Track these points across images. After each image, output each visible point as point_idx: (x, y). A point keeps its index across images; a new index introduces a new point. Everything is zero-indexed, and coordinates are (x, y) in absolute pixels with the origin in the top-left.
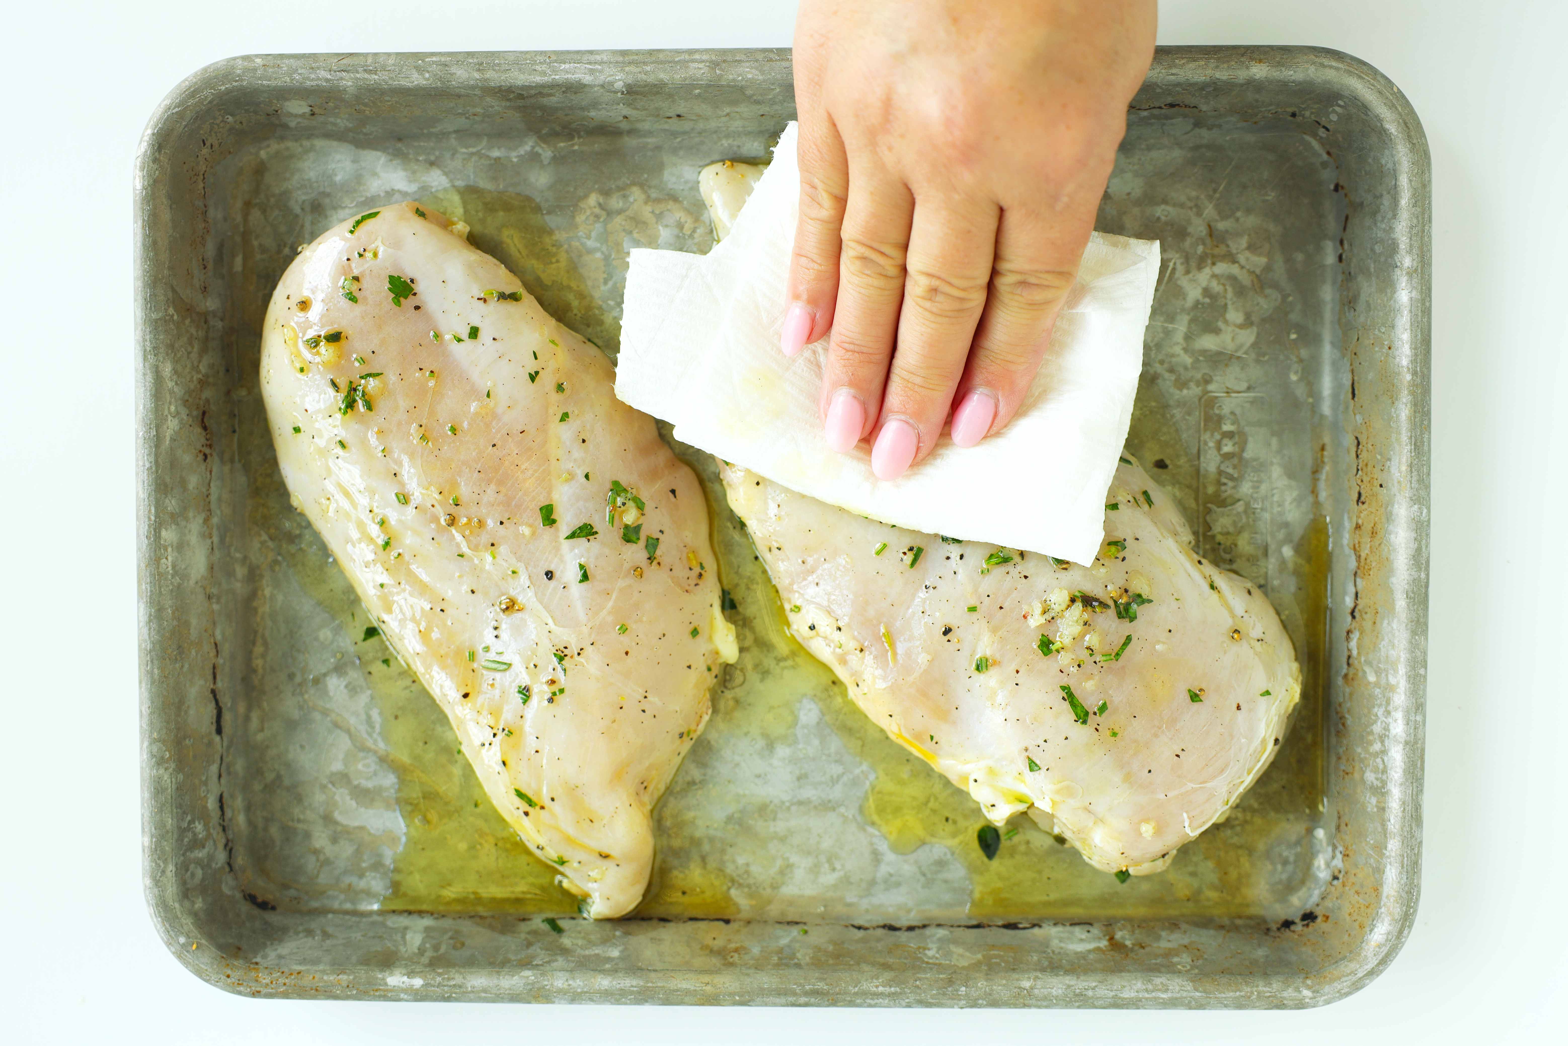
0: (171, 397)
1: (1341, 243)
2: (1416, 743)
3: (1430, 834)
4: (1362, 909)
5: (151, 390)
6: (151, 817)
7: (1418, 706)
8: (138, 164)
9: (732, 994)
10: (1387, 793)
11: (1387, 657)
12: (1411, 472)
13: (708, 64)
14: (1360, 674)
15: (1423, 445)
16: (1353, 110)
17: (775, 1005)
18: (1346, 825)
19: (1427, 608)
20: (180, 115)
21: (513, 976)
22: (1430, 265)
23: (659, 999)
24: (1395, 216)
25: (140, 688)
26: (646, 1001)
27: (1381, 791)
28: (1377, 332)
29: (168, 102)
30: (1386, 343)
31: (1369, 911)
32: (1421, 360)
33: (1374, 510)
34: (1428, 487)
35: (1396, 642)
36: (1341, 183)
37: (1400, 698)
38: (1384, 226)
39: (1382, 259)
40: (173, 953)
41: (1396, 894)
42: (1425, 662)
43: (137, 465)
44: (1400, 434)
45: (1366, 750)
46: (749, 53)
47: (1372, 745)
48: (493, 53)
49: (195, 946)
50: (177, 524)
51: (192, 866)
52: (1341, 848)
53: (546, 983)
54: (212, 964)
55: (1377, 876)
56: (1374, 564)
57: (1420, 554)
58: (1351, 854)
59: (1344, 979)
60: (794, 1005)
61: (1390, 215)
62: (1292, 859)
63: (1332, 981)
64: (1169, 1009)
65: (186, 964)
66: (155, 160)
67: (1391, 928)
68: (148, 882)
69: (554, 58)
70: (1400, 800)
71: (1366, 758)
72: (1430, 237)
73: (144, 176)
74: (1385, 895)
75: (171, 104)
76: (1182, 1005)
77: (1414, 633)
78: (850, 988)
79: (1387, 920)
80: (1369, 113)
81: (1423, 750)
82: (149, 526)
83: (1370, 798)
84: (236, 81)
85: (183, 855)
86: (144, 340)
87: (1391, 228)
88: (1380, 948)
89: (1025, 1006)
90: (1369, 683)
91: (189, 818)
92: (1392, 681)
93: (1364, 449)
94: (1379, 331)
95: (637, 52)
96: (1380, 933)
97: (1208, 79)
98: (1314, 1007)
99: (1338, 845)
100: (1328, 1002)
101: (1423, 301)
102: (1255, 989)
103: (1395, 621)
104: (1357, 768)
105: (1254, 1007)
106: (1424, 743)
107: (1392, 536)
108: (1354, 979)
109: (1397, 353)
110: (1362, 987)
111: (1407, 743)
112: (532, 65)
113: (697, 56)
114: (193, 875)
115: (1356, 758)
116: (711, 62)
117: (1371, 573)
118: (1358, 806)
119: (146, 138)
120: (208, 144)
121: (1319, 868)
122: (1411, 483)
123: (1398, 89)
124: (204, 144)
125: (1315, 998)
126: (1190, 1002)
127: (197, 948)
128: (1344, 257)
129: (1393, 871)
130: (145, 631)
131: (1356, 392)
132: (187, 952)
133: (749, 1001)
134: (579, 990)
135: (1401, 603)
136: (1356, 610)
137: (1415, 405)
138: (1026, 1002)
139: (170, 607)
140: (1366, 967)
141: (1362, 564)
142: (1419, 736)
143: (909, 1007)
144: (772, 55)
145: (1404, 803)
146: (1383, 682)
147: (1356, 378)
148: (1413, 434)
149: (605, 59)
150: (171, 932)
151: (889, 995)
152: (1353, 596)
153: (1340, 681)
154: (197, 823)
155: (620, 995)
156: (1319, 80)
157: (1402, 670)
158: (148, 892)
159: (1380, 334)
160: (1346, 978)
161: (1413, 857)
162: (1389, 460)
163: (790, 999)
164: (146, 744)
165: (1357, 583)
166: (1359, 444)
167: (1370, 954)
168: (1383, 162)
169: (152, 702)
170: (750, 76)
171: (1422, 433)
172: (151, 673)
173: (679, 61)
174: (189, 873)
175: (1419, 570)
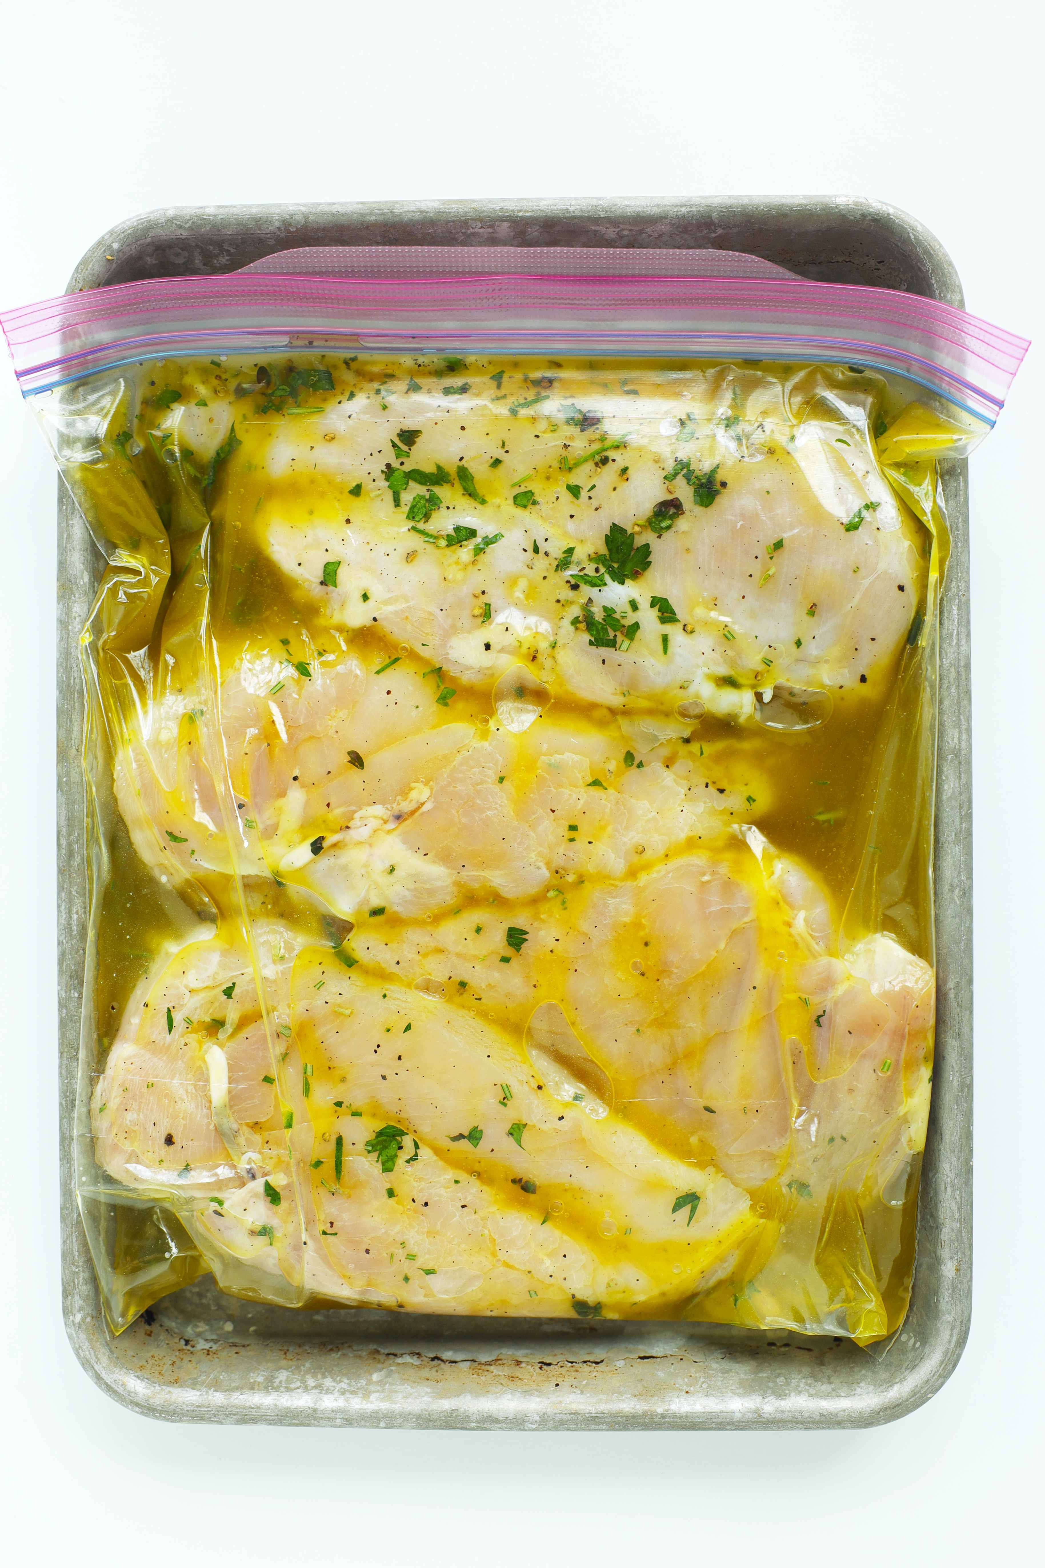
0: (636, 231)
1: (786, 1345)
2: (315, 1419)
3: (230, 1431)
4: (158, 1368)
5: (643, 212)
6: (233, 215)
7: (350, 1421)
8: (860, 200)
9: (68, 774)
10: (268, 1391)
11: (396, 1392)
12: (572, 1413)
13: (957, 747)
14: (380, 1366)
15: (596, 1425)
16: (910, 1356)
17: (59, 815)
18: (237, 1353)
19: (443, 1429)
20: (906, 241)
21: (83, 564)
22: (765, 1429)
23: (63, 705)
24: (811, 1395)
25: (357, 203)
26: (60, 692)
27: (269, 1386)
28: (702, 1380)
29: (920, 229)
30: (692, 1389)
31: (156, 1374)
32: (676, 1422)
33: (534, 1378)
34: (556, 1428)
35: (410, 1400)
36: (842, 1344)
37: (357, 1404)
38: (802, 1385)
39: (771, 1385)
40: (103, 237)
41: (173, 1400)
42: (392, 1427)
43: (571, 199)
44: (606, 1403)
45: (307, 1372)
46: (968, 786)
47: (313, 1377)
48: (967, 541)
49: (110, 258)
50: (514, 237)
51: (186, 254)
52: (215, 1347)
53: (77, 596)
54: (93, 275)
55: (189, 1382)
56: (483, 1378)
57: (493, 1422)
58: (209, 1357)
59: (92, 1352)
60: (59, 833)
61: (812, 1391)
62: (204, 1301)
63: (90, 1341)
64: (61, 1189)
65: (93, 250)
66: (864, 216)
67: (141, 1395)
68: (171, 213)
69: (963, 599)
70: (261, 1404)
71: (300, 1371)
72: (792, 1429)
73: (848, 205)
74: (172, 1389)
75: (917, 232)
76: (64, 1201)
77: (419, 1417)
78: (75, 888)
79: (147, 1392)
80: (908, 1371)
81: (309, 1425)
82: (511, 211)
83: (263, 1375)
84: (940, 294)
85: (197, 245)
86: (691, 206)
87: (800, 1392)
88: (122, 1385)
89: (61, 1053)
90: (371, 1375)
91: (232, 250)
92: (373, 1397)
93: (592, 1369)
94: (704, 1382)
95: (968, 679)
96: (136, 1385)
97: (941, 1221)
98: (65, 1324)
99: (217, 1345)
100: (70, 1337)
101: (731, 1423)
102: (81, 1269)
103: (430, 1399)
104: (290, 1363)
105: (64, 1268)
106: (315, 1426)
107: (509, 1396)
108: (93, 1362)
109: (682, 1400)
110: (84, 1368)
111: (315, 1410)
112: (956, 579)
113: (964, 736)
114: (178, 255)
115: (300, 1362)
116: (959, 750)
117: (475, 1376)
118: (256, 1365)
119: (885, 208)
120: (879, 266)
121: (196, 1326)
122: (559, 1413)
123: (930, 1398)
124: (879, 263)
125: (74, 1325)
126: (67, 1209)
127: (109, 260)
128: (773, 1347)
129: (194, 1398)
130: (412, 208)
131: (645, 1360)
132: (104, 251)
133: (62, 791)
134: (70, 627)
135: (446, 1405)
136: (440, 1362)
137: (633, 1417)
138: (65, 1054)
139: (435, 231)
140: (103, 1372)
141: (483, 1367)
142: (321, 1422)
143: (59, 944)
144: (965, 808)
145: (258, 1408)
146: (372, 1388)
147: (658, 1360)
148: (605, 1415)
149: (962, 649)
150: (123, 235)
151: (70, 925)
152: (453, 1359)
153: (373, 1347)
154: (227, 258)
155: (66, 667)
156: (939, 1325)
157: (384, 1406)
158: (161, 212)
159: (700, 1383)
160: (93, 1354)
161: (208, 1416)
162: (582, 1393)
163: (64, 830)
164: (303, 209)
165: (465, 1363)
166: (597, 1363)
167: (116, 1376)
168: (862, 1385)
169: (343, 215)
170: (946, 787)
171: (607, 1423)
172: (371, 214)
173: (960, 720)
174: (180, 251)
175: (478, 1422)
